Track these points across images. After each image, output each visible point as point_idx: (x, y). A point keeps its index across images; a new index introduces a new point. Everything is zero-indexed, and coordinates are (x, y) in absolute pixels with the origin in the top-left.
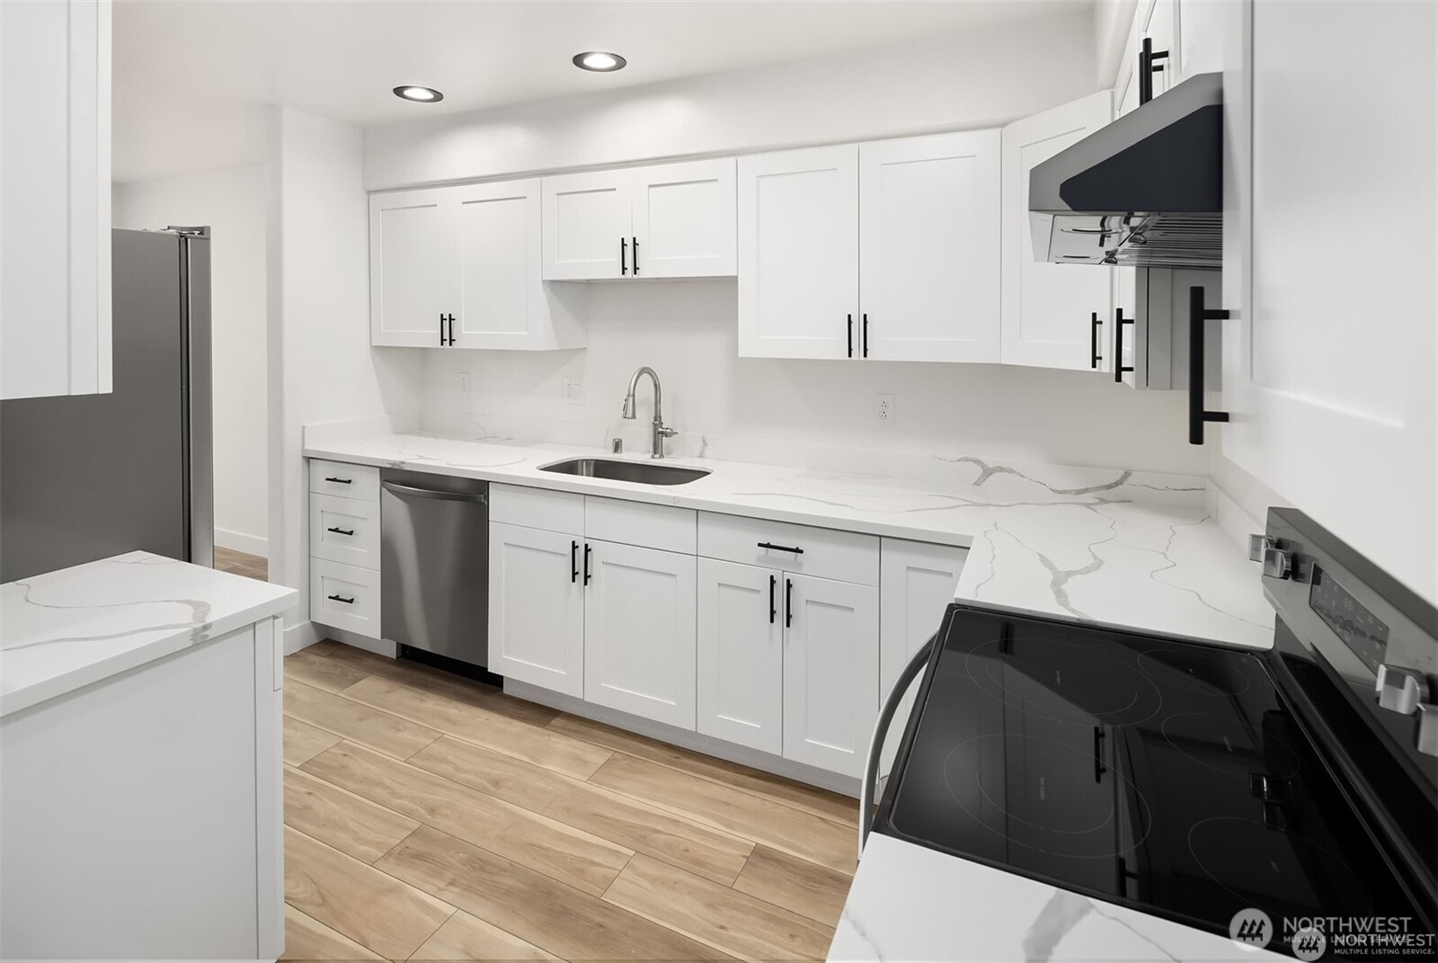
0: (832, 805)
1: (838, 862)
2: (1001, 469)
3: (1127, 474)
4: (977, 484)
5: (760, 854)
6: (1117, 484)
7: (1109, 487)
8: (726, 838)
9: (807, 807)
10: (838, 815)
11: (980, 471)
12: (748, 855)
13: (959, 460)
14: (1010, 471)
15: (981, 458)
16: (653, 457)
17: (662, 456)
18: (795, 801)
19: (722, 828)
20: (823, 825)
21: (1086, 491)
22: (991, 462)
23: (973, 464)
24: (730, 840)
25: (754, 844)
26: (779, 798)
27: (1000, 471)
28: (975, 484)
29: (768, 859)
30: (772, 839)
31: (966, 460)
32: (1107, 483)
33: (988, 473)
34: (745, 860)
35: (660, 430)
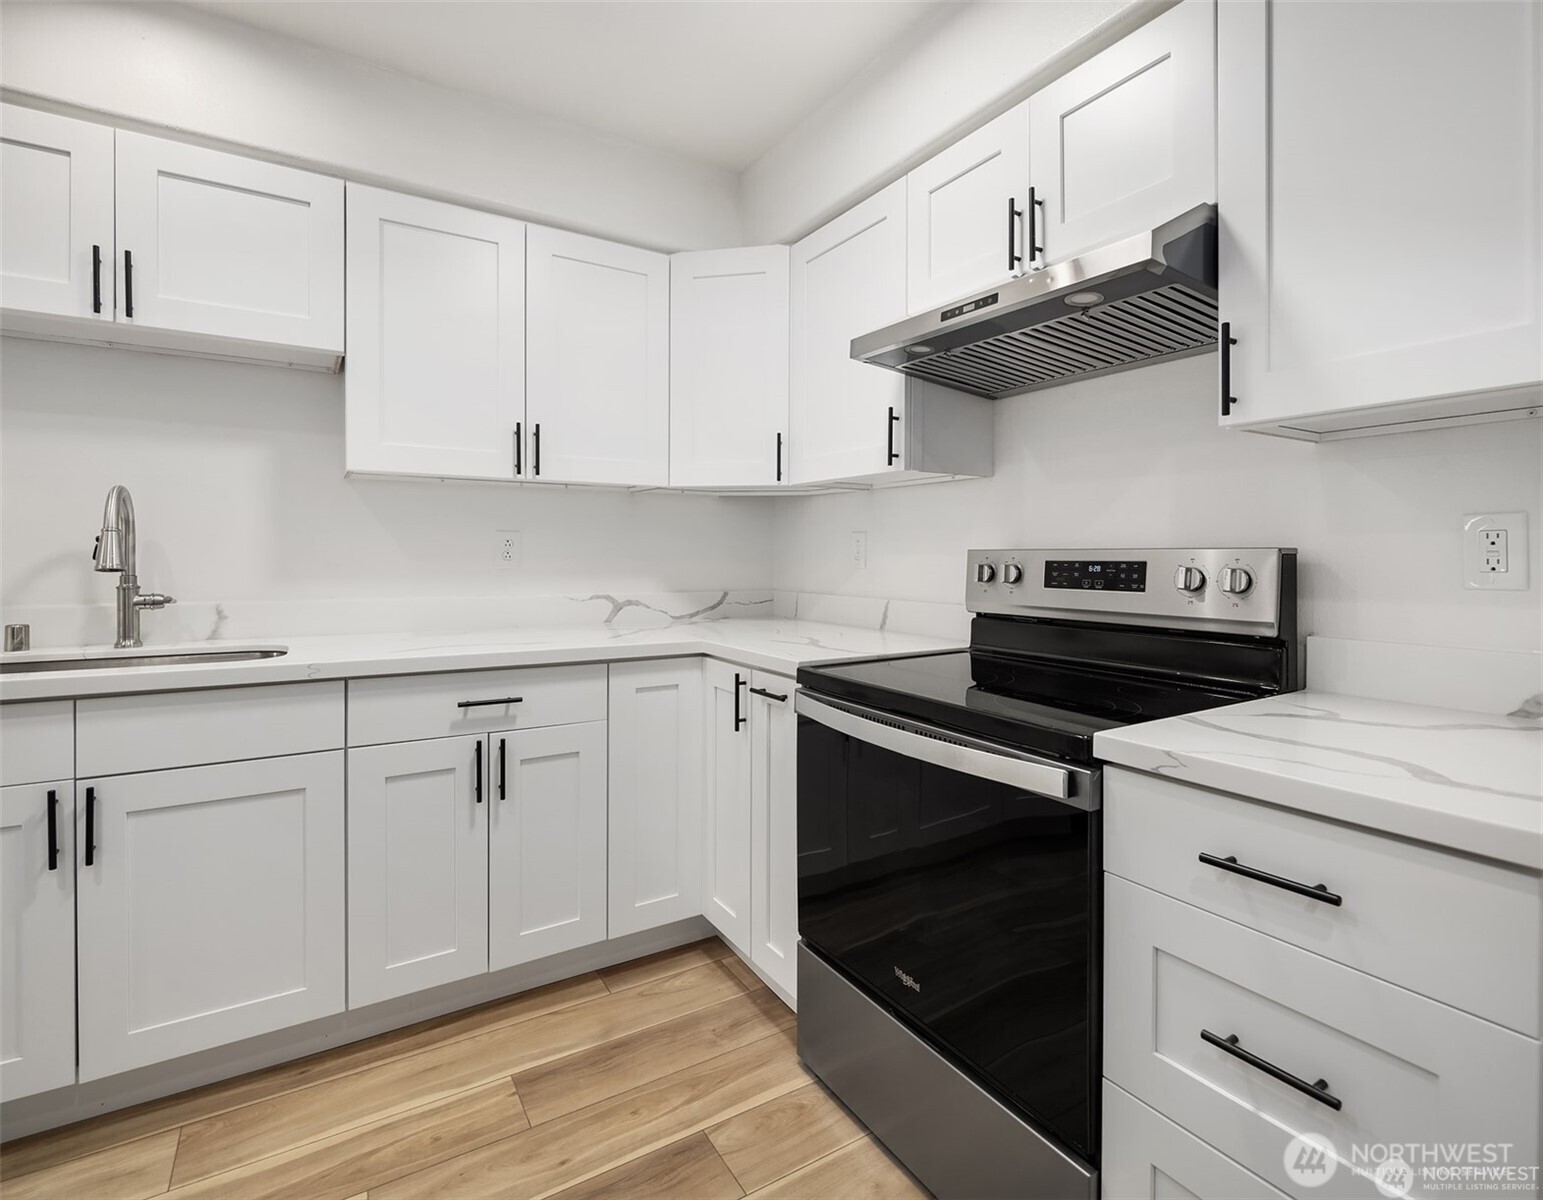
0: (549, 998)
1: (607, 1033)
2: (629, 603)
3: (726, 594)
4: (608, 621)
5: (525, 1084)
6: (719, 604)
7: (713, 608)
8: (472, 1096)
9: (530, 1014)
10: (563, 1001)
11: (610, 606)
12: (514, 1090)
13: (591, 599)
14: (637, 603)
15: (611, 594)
16: (117, 646)
17: (138, 643)
18: (507, 1018)
19: (453, 1091)
20: (559, 1018)
21: (697, 613)
22: (621, 598)
23: (604, 600)
24: (475, 1094)
25: (510, 1078)
26: (486, 1027)
27: (629, 605)
28: (607, 621)
29: (537, 1079)
30: (522, 1061)
31: (598, 597)
32: (712, 605)
33: (618, 607)
34: (517, 1097)
35: (136, 599)
